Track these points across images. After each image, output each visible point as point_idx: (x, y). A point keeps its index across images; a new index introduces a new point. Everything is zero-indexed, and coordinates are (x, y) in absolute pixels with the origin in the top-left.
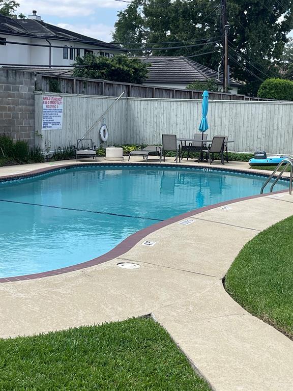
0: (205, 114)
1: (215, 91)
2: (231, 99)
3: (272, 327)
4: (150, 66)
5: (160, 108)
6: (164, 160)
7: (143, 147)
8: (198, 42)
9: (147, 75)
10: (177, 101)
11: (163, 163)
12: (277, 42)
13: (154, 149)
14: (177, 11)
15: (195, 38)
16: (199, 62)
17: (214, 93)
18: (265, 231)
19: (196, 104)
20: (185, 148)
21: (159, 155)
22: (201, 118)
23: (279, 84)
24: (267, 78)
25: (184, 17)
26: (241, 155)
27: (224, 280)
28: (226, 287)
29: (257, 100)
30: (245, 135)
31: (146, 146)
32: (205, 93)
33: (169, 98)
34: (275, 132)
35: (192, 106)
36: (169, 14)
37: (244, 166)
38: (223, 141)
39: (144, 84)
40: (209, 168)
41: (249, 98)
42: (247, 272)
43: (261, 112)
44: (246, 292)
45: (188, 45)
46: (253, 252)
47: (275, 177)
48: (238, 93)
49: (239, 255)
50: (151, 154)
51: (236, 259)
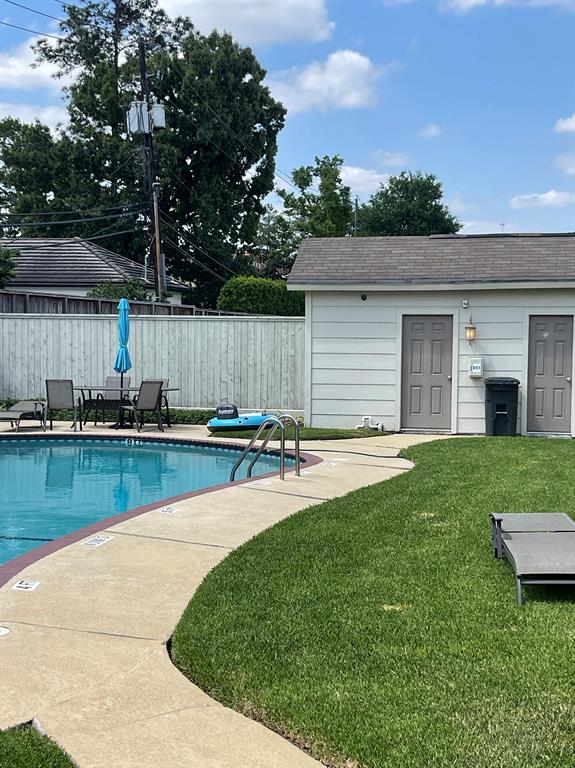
0: (124, 339)
1: (141, 300)
2: (170, 314)
3: (260, 724)
4: (18, 255)
5: (40, 332)
6: (51, 428)
7: (9, 404)
8: (106, 213)
9: (12, 272)
10: (70, 319)
11: (48, 432)
12: (245, 213)
13: (30, 408)
14: (64, 158)
15: (102, 206)
16: (110, 248)
17: (139, 302)
18: (240, 548)
19: (106, 323)
20: (89, 404)
21: (41, 419)
22: (117, 348)
23: (254, 286)
24: (231, 275)
25: (77, 167)
26: (193, 413)
27: (169, 645)
28: (174, 657)
29: (217, 314)
30: (198, 376)
31: (16, 402)
32: (123, 303)
33: (57, 312)
34: (251, 370)
35: (100, 328)
36: (50, 162)
37: (200, 433)
38: (159, 389)
39: (7, 288)
40: (135, 438)
41: (203, 311)
42: (211, 626)
43: (224, 336)
44: (210, 665)
45: (89, 216)
46: (221, 589)
47: (254, 450)
48: (183, 303)
49: (196, 596)
50: (25, 416)
51: (191, 603)
